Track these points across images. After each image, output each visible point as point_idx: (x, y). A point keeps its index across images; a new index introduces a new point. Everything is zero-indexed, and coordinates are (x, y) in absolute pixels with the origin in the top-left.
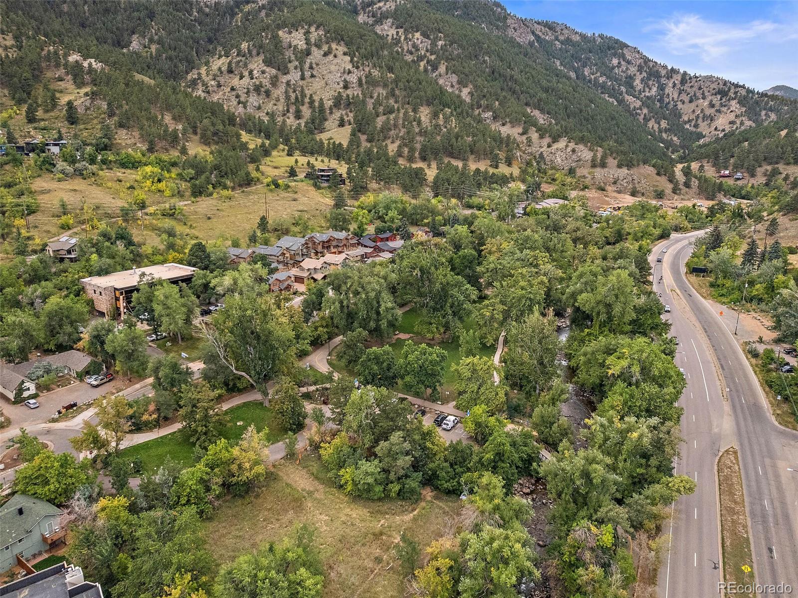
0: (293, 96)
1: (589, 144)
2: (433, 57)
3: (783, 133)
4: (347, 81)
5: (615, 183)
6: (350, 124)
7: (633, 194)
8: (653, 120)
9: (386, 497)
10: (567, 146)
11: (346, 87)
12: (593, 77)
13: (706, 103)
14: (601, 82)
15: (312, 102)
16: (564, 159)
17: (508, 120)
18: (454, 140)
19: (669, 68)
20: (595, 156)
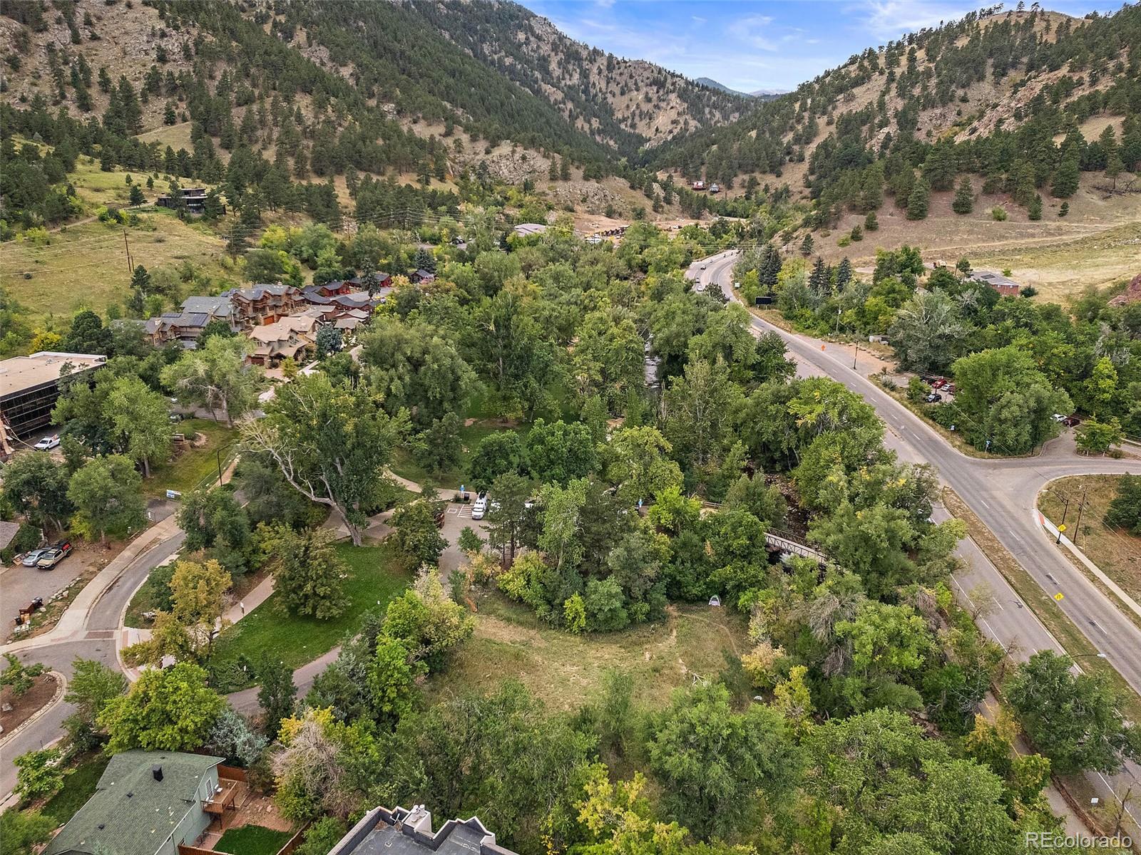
0: (68, 71)
1: (542, 149)
2: (282, 18)
3: (753, 134)
4: (163, 50)
5: (584, 201)
6: (185, 120)
7: (610, 214)
8: (581, 118)
9: (633, 622)
10: (513, 152)
11: (162, 58)
12: (496, 57)
13: (641, 97)
14: (507, 64)
15: (105, 84)
16: (512, 169)
17: (420, 115)
18: (360, 143)
19: (591, 48)
20: (554, 164)
